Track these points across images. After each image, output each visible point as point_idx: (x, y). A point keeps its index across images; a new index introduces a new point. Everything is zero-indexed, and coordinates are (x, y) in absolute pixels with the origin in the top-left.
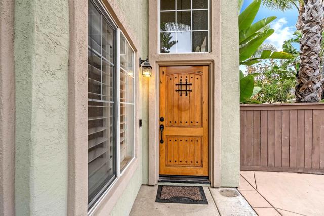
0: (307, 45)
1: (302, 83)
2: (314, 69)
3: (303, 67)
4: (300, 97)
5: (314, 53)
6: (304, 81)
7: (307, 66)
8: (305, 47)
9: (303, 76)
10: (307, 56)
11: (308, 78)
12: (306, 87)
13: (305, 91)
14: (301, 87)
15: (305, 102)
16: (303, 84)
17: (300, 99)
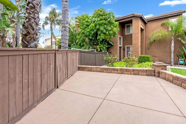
0: (33, 4)
1: (28, 33)
2: (37, 24)
3: (30, 20)
4: (27, 43)
5: (37, 12)
6: (31, 31)
7: (33, 20)
8: (31, 5)
9: (30, 27)
10: (32, 12)
11: (33, 29)
12: (32, 36)
13: (31, 39)
14: (28, 35)
15: (31, 47)
16: (30, 34)
17: (27, 45)
